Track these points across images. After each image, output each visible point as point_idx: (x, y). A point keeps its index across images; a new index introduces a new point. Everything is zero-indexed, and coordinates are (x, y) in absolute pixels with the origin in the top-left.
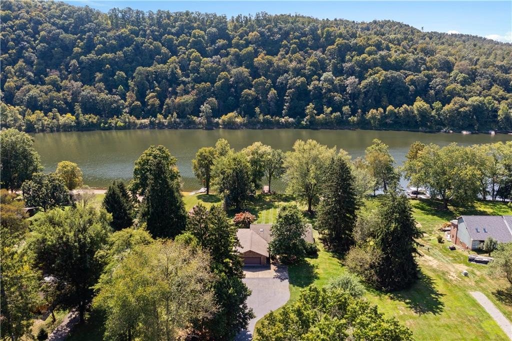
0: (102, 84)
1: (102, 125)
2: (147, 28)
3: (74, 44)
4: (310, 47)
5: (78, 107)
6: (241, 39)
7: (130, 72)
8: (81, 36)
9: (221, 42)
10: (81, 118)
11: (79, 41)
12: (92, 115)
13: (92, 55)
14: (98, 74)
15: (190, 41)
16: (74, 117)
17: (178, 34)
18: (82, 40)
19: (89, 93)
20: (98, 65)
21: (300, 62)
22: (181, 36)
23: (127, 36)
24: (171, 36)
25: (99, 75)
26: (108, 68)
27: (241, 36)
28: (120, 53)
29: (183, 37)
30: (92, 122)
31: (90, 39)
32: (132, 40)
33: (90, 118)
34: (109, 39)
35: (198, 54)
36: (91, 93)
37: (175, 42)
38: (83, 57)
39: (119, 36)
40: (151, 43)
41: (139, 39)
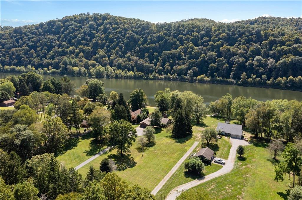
0: (147, 59)
1: (144, 77)
2: (171, 32)
3: (139, 40)
4: (253, 41)
5: (135, 69)
6: (216, 37)
7: (161, 53)
8: (143, 36)
9: (207, 38)
10: (136, 73)
11: (141, 38)
12: (141, 73)
13: (145, 45)
14: (146, 54)
15: (191, 38)
16: (133, 73)
17: (185, 35)
18: (142, 37)
19: (141, 62)
20: (146, 50)
21: (245, 50)
22: (187, 36)
23: (162, 36)
24: (182, 36)
25: (147, 54)
26: (151, 51)
27: (216, 36)
28: (157, 44)
29: (188, 36)
30: (140, 76)
31: (146, 37)
32: (164, 38)
33: (140, 73)
34: (154, 37)
35: (193, 45)
36: (142, 63)
37: (183, 39)
38: (142, 46)
39: (159, 36)
40: (172, 39)
41: (167, 37)
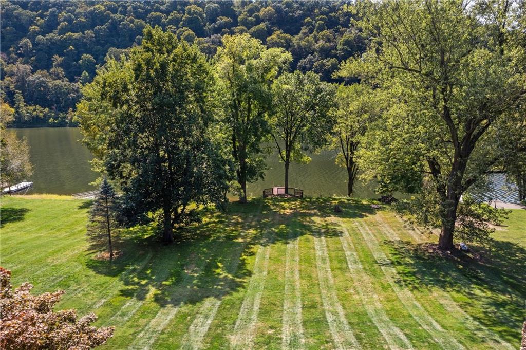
0: (60, 70)
1: (51, 120)
2: (128, 4)
3: (31, 22)
4: (341, 25)
5: (19, 96)
6: (250, 16)
7: (101, 57)
8: (43, 12)
9: (224, 19)
10: (23, 110)
11: (39, 18)
12: (38, 107)
13: (54, 36)
14: (56, 56)
15: (184, 18)
16: (13, 110)
17: (167, 12)
18: (42, 16)
19: (38, 78)
20: (58, 47)
21: (329, 40)
22: (172, 14)
23: (101, 13)
24: (158, 14)
25: (57, 59)
26: (71, 50)
27: (251, 12)
28: (89, 32)
29: (174, 14)
30: (37, 116)
31: (54, 16)
32: (108, 17)
33: (35, 110)
34: (77, 16)
35: (191, 32)
36: (41, 79)
37: (164, 20)
38: (40, 37)
39: (92, 13)
40: (132, 21)
41: (117, 16)
